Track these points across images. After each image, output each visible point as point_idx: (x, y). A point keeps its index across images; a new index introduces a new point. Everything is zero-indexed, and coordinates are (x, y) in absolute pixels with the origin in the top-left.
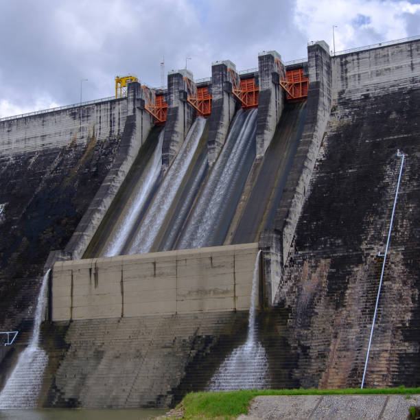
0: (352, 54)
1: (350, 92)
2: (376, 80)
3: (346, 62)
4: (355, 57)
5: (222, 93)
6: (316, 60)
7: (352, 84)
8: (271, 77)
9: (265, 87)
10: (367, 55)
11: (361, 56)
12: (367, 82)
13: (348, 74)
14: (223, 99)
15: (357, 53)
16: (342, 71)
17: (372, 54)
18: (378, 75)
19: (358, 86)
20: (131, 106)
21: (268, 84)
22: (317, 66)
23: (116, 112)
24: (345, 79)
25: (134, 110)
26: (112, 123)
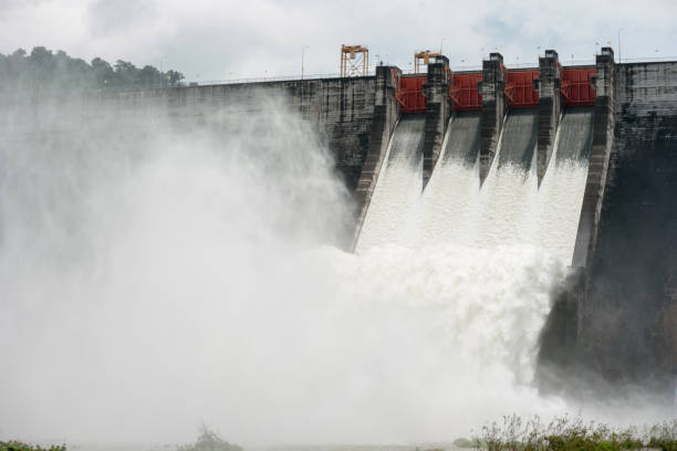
0: (639, 65)
1: (634, 106)
2: (663, 97)
3: (632, 73)
4: (642, 68)
5: (494, 94)
6: (606, 72)
7: (637, 97)
8: (553, 83)
9: (546, 95)
10: (655, 68)
11: (648, 68)
12: (655, 98)
13: (634, 87)
14: (495, 101)
15: (645, 64)
16: (627, 81)
17: (661, 68)
18: (666, 92)
19: (644, 101)
20: (380, 94)
21: (548, 91)
22: (605, 78)
23: (348, 93)
24: (630, 91)
25: (384, 100)
26: (343, 106)
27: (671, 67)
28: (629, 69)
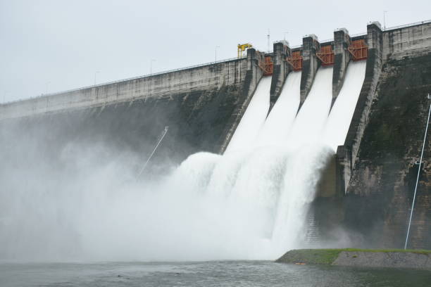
0: (396, 30)
1: (395, 55)
3: (393, 35)
4: (399, 32)
5: (310, 56)
6: (373, 35)
7: (396, 50)
8: (342, 45)
9: (339, 52)
10: (407, 30)
11: (403, 31)
12: (407, 48)
13: (394, 43)
14: (310, 60)
15: (400, 29)
16: (390, 41)
17: (411, 30)
18: (414, 44)
19: (400, 51)
20: (249, 64)
21: (340, 50)
22: (373, 38)
23: (239, 67)
24: (391, 46)
25: (252, 67)
26: (236, 74)
27: (417, 28)
28: (391, 33)
